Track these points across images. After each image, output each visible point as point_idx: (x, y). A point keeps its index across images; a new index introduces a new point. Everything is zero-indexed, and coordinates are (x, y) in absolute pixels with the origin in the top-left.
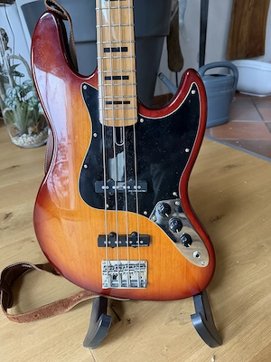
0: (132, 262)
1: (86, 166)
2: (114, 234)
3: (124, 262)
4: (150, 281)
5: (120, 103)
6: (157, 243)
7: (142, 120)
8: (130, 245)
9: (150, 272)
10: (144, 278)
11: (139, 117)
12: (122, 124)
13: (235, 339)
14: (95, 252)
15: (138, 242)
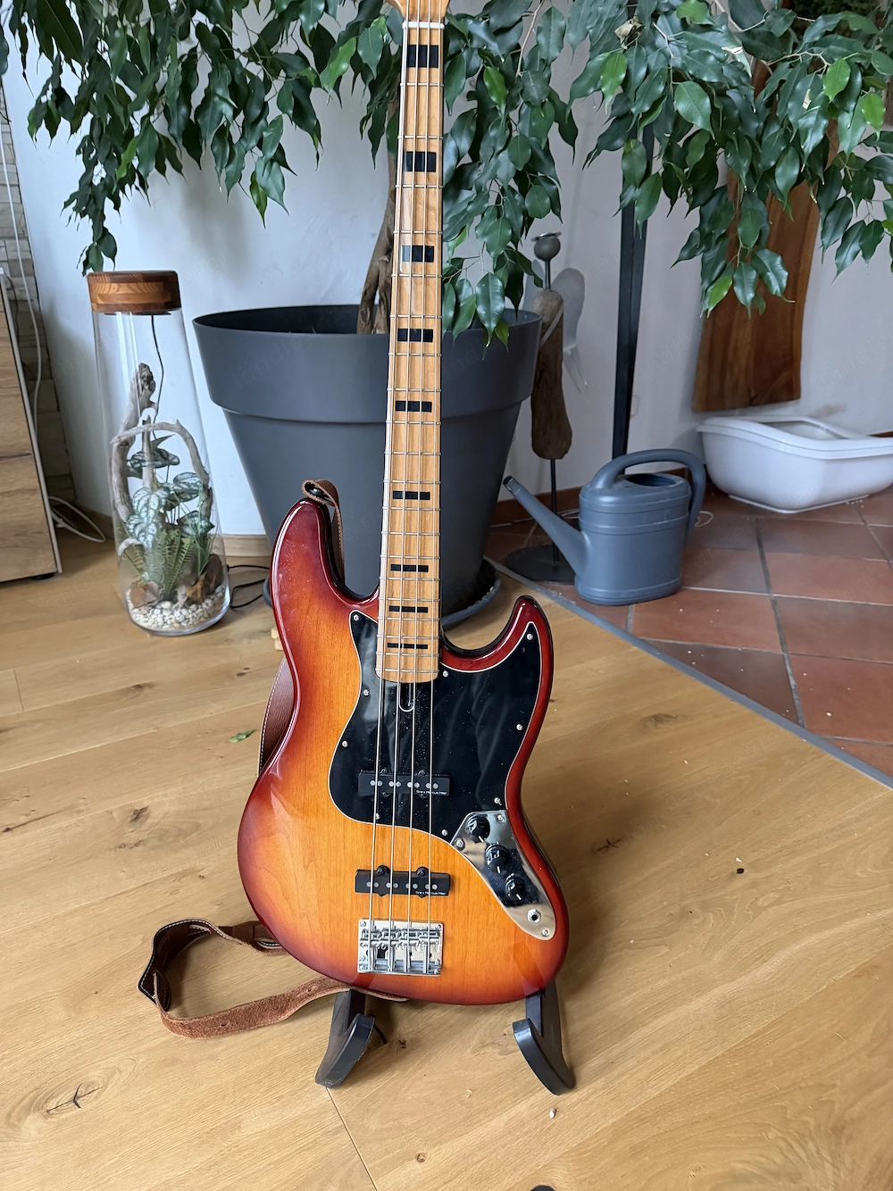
0: (415, 925)
1: (345, 744)
2: (385, 870)
3: (400, 925)
4: (448, 963)
5: (411, 646)
6: (463, 891)
7: (445, 674)
8: (413, 892)
9: (448, 945)
10: (436, 957)
11: (441, 669)
12: (411, 680)
13: (599, 1083)
14: (348, 901)
15: (428, 887)
